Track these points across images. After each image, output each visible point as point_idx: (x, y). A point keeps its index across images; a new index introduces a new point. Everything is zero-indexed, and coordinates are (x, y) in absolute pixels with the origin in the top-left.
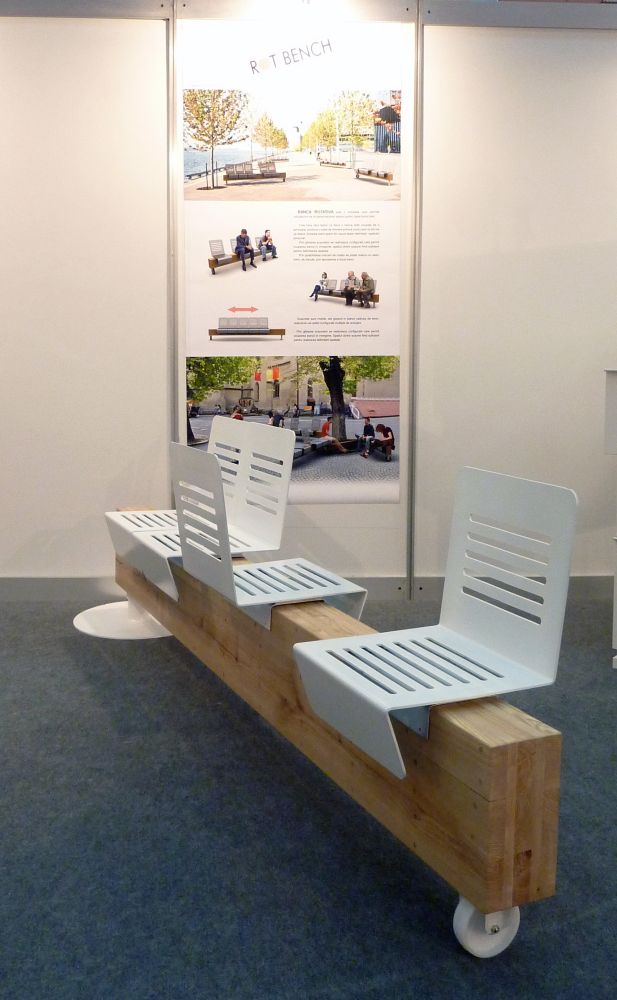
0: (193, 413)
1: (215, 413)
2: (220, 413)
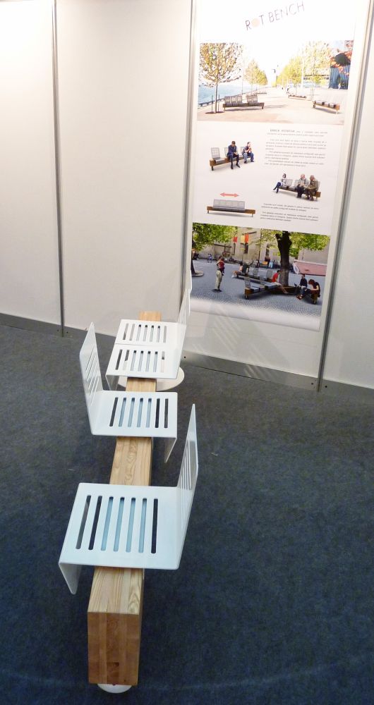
0: (195, 257)
1: (207, 259)
2: (210, 259)
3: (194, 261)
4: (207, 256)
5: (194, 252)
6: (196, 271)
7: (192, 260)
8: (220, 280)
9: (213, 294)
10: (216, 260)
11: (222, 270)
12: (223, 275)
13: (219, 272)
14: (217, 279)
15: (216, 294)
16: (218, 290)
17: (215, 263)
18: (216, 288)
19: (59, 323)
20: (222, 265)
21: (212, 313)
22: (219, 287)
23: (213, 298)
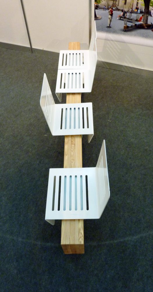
0: (97, 7)
1: (104, 9)
2: (105, 9)
3: (96, 10)
4: (103, 7)
5: (96, 5)
6: (97, 16)
8: (111, 21)
9: (106, 29)
10: (108, 9)
11: (112, 15)
12: (112, 18)
13: (110, 16)
14: (109, 20)
15: (109, 29)
16: (110, 27)
17: (107, 11)
18: (109, 26)
19: (29, 46)
20: (112, 12)
21: (106, 40)
22: (110, 25)
23: (107, 31)
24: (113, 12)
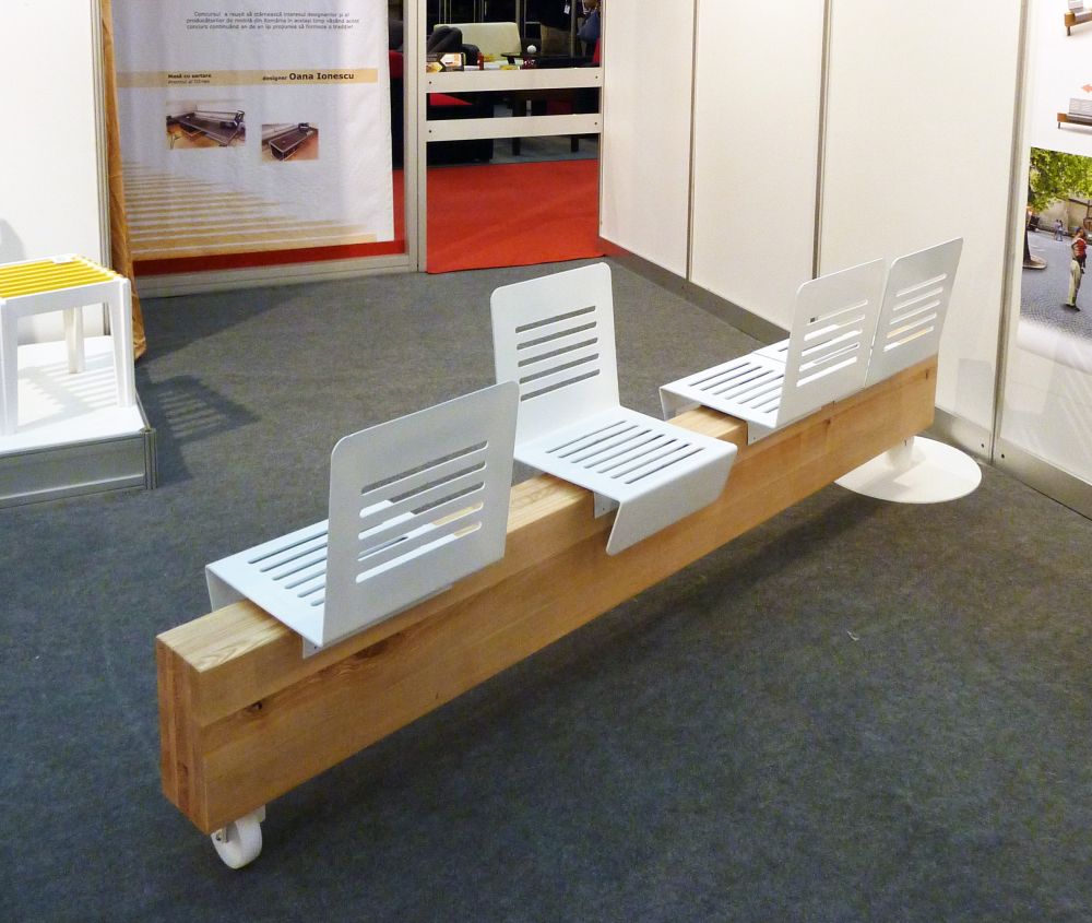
0: (1033, 224)
1: (1055, 231)
2: (1061, 232)
3: (1030, 234)
4: (1054, 224)
5: (1030, 213)
6: (1033, 257)
7: (1027, 230)
8: (1078, 284)
9: (1062, 313)
10: (1070, 235)
11: (1081, 259)
12: (1082, 272)
13: (1075, 264)
14: (1072, 280)
15: (1069, 315)
16: (1073, 308)
17: (1068, 243)
18: (1070, 302)
20: (1082, 248)
21: (1060, 361)
22: (1074, 300)
23: (1065, 326)
24: (1085, 247)
